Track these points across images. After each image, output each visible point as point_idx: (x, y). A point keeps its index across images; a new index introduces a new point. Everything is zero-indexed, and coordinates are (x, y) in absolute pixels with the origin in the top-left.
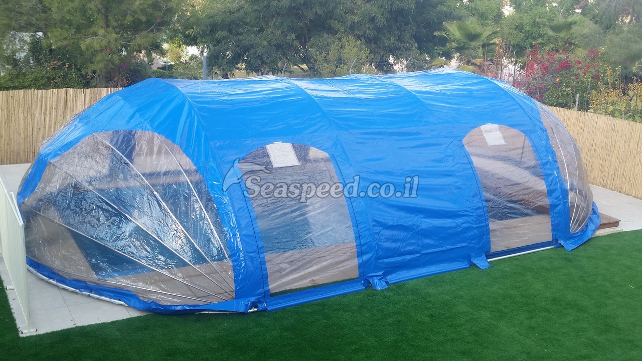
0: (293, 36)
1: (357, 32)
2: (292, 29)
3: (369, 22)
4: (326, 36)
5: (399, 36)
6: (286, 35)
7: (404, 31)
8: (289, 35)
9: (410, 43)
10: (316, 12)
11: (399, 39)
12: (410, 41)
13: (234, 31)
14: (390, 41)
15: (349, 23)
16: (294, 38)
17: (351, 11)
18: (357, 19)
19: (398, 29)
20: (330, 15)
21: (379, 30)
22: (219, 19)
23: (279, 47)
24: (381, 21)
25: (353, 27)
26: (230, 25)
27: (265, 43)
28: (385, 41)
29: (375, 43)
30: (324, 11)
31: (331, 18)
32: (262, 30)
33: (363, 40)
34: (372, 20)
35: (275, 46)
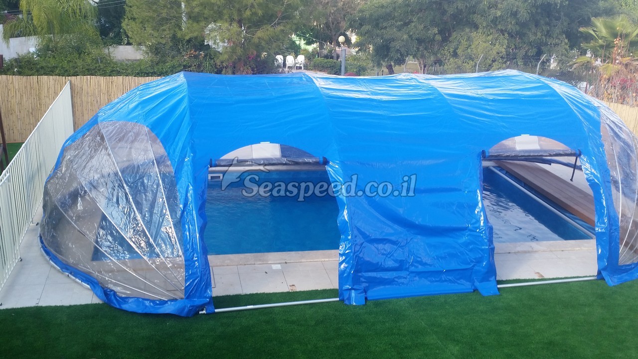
0: (436, 30)
1: (499, 27)
2: (433, 23)
3: (511, 16)
4: (467, 30)
5: (548, 32)
6: (428, 29)
7: (554, 26)
8: (431, 29)
9: (559, 39)
10: (457, 7)
11: (548, 34)
12: (560, 37)
13: (380, 25)
14: (537, 36)
15: (491, 17)
16: (437, 32)
17: (494, 6)
18: (499, 13)
19: (548, 24)
20: (473, 10)
21: (523, 25)
22: (367, 14)
23: (420, 41)
24: (524, 15)
25: (495, 21)
26: (378, 20)
27: (405, 37)
28: (531, 36)
29: (520, 38)
30: (466, 6)
31: (474, 13)
32: (406, 24)
33: (506, 35)
34: (514, 14)
35: (416, 39)
